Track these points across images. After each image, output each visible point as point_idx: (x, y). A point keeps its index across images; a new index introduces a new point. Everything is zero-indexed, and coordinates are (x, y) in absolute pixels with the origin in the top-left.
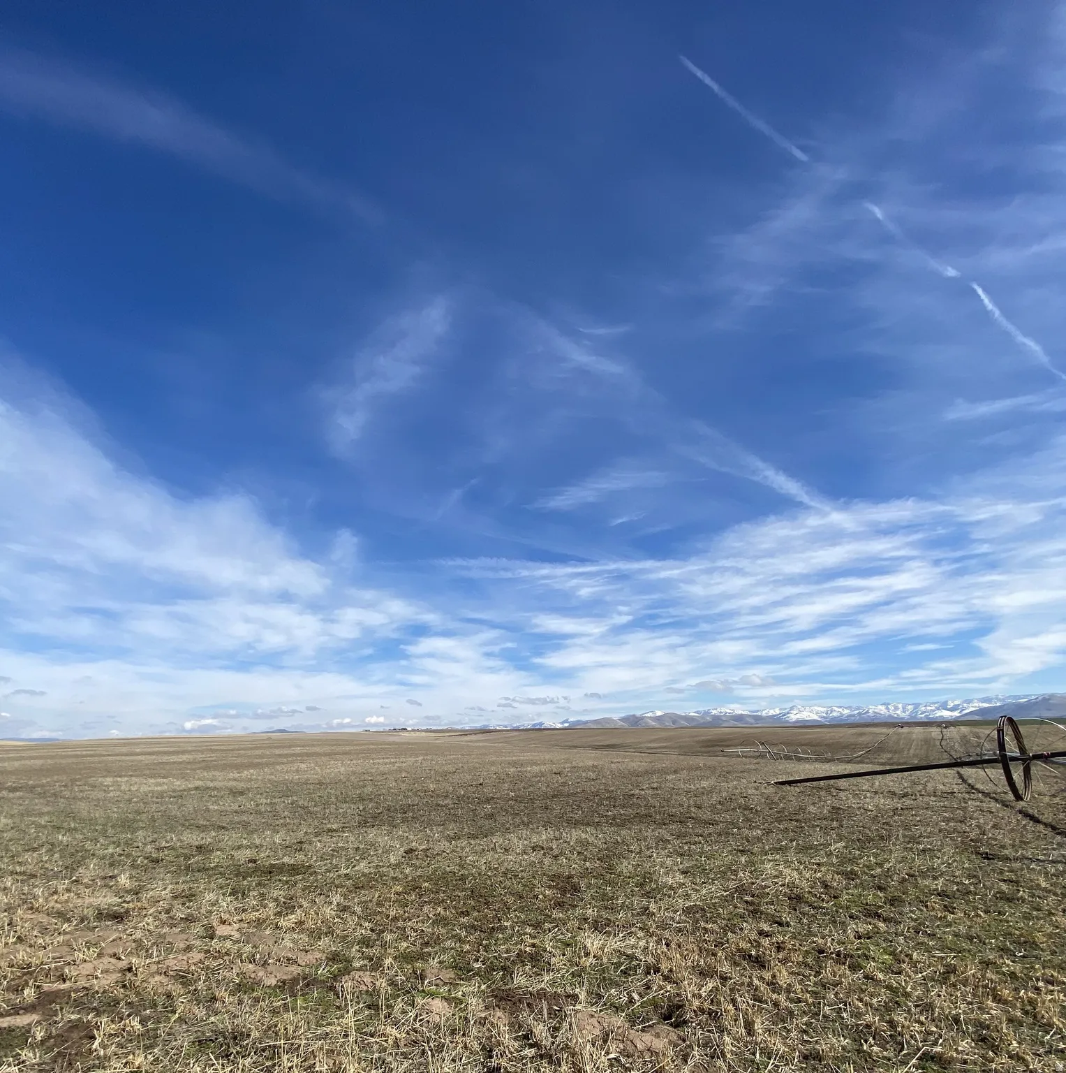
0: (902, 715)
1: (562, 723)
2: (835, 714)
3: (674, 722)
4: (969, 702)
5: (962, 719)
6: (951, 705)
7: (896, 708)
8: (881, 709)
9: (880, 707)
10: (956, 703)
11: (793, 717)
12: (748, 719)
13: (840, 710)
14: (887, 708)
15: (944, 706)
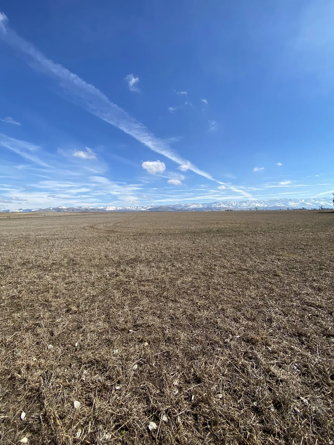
0: (134, 209)
1: (19, 210)
2: (118, 209)
3: (73, 210)
4: (148, 206)
5: (146, 211)
6: (144, 207)
7: (133, 208)
8: (129, 208)
9: (129, 207)
10: (146, 206)
11: (107, 209)
12: (96, 210)
13: (119, 208)
14: (131, 208)
15: (143, 207)
